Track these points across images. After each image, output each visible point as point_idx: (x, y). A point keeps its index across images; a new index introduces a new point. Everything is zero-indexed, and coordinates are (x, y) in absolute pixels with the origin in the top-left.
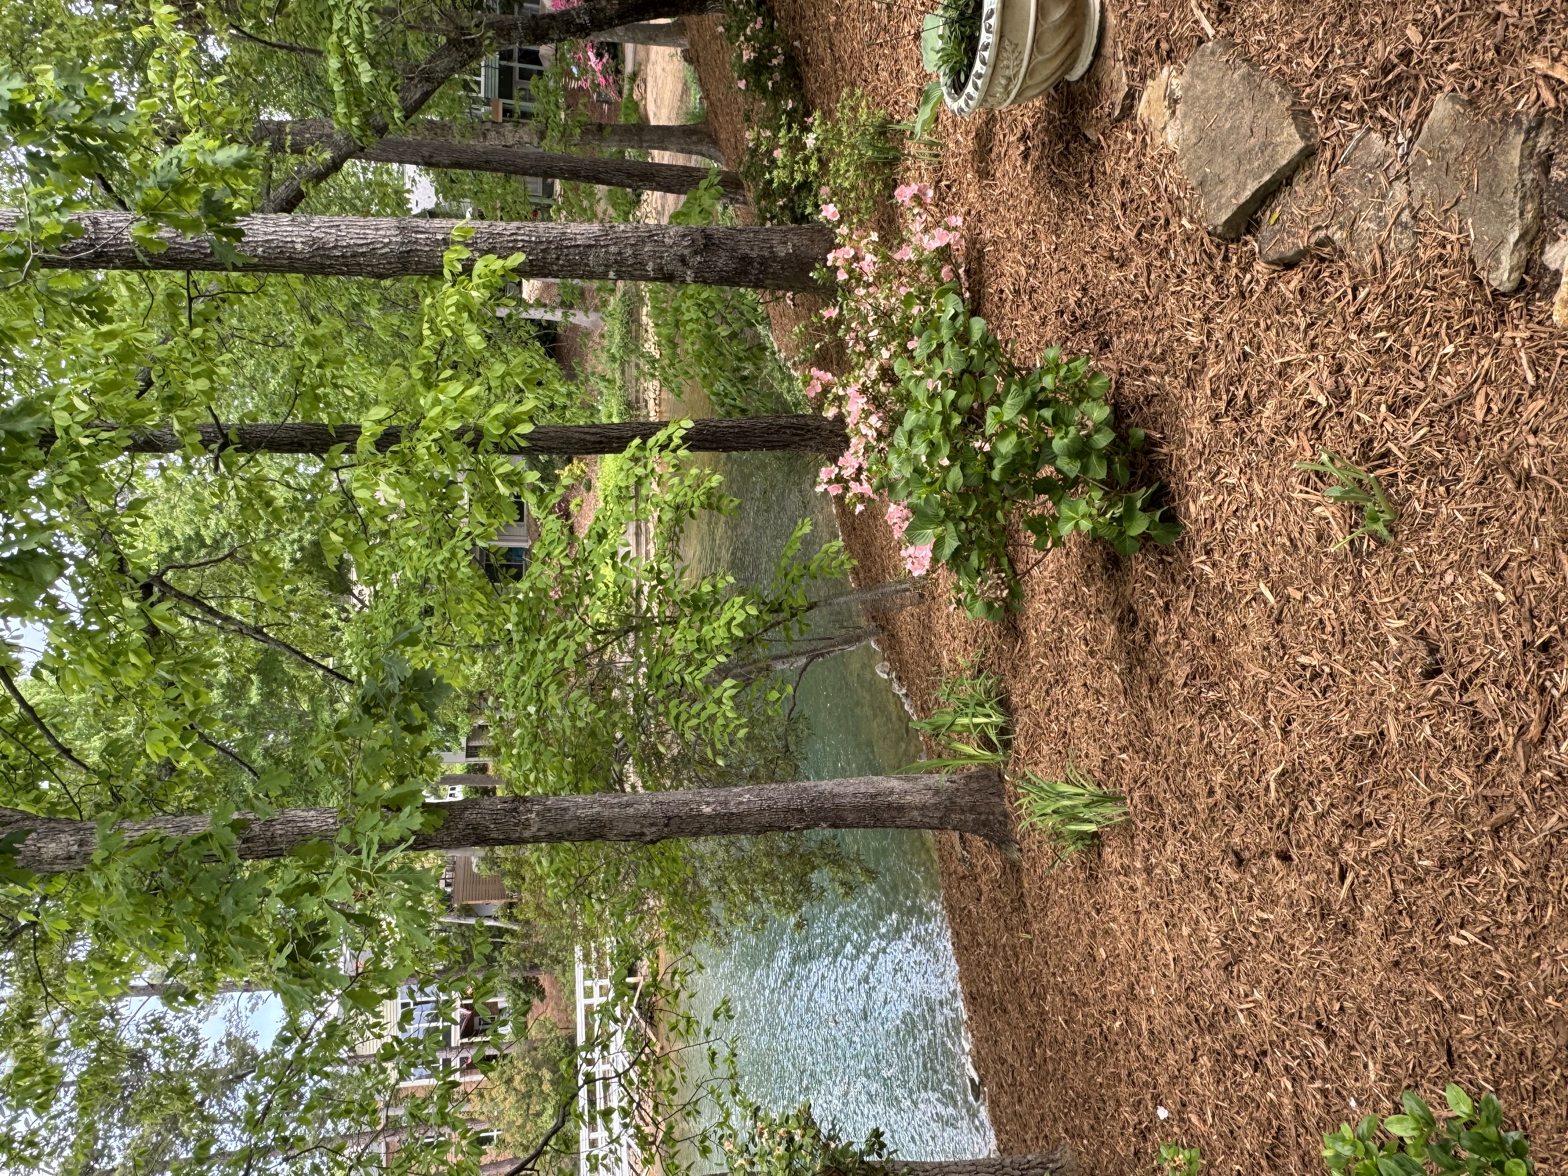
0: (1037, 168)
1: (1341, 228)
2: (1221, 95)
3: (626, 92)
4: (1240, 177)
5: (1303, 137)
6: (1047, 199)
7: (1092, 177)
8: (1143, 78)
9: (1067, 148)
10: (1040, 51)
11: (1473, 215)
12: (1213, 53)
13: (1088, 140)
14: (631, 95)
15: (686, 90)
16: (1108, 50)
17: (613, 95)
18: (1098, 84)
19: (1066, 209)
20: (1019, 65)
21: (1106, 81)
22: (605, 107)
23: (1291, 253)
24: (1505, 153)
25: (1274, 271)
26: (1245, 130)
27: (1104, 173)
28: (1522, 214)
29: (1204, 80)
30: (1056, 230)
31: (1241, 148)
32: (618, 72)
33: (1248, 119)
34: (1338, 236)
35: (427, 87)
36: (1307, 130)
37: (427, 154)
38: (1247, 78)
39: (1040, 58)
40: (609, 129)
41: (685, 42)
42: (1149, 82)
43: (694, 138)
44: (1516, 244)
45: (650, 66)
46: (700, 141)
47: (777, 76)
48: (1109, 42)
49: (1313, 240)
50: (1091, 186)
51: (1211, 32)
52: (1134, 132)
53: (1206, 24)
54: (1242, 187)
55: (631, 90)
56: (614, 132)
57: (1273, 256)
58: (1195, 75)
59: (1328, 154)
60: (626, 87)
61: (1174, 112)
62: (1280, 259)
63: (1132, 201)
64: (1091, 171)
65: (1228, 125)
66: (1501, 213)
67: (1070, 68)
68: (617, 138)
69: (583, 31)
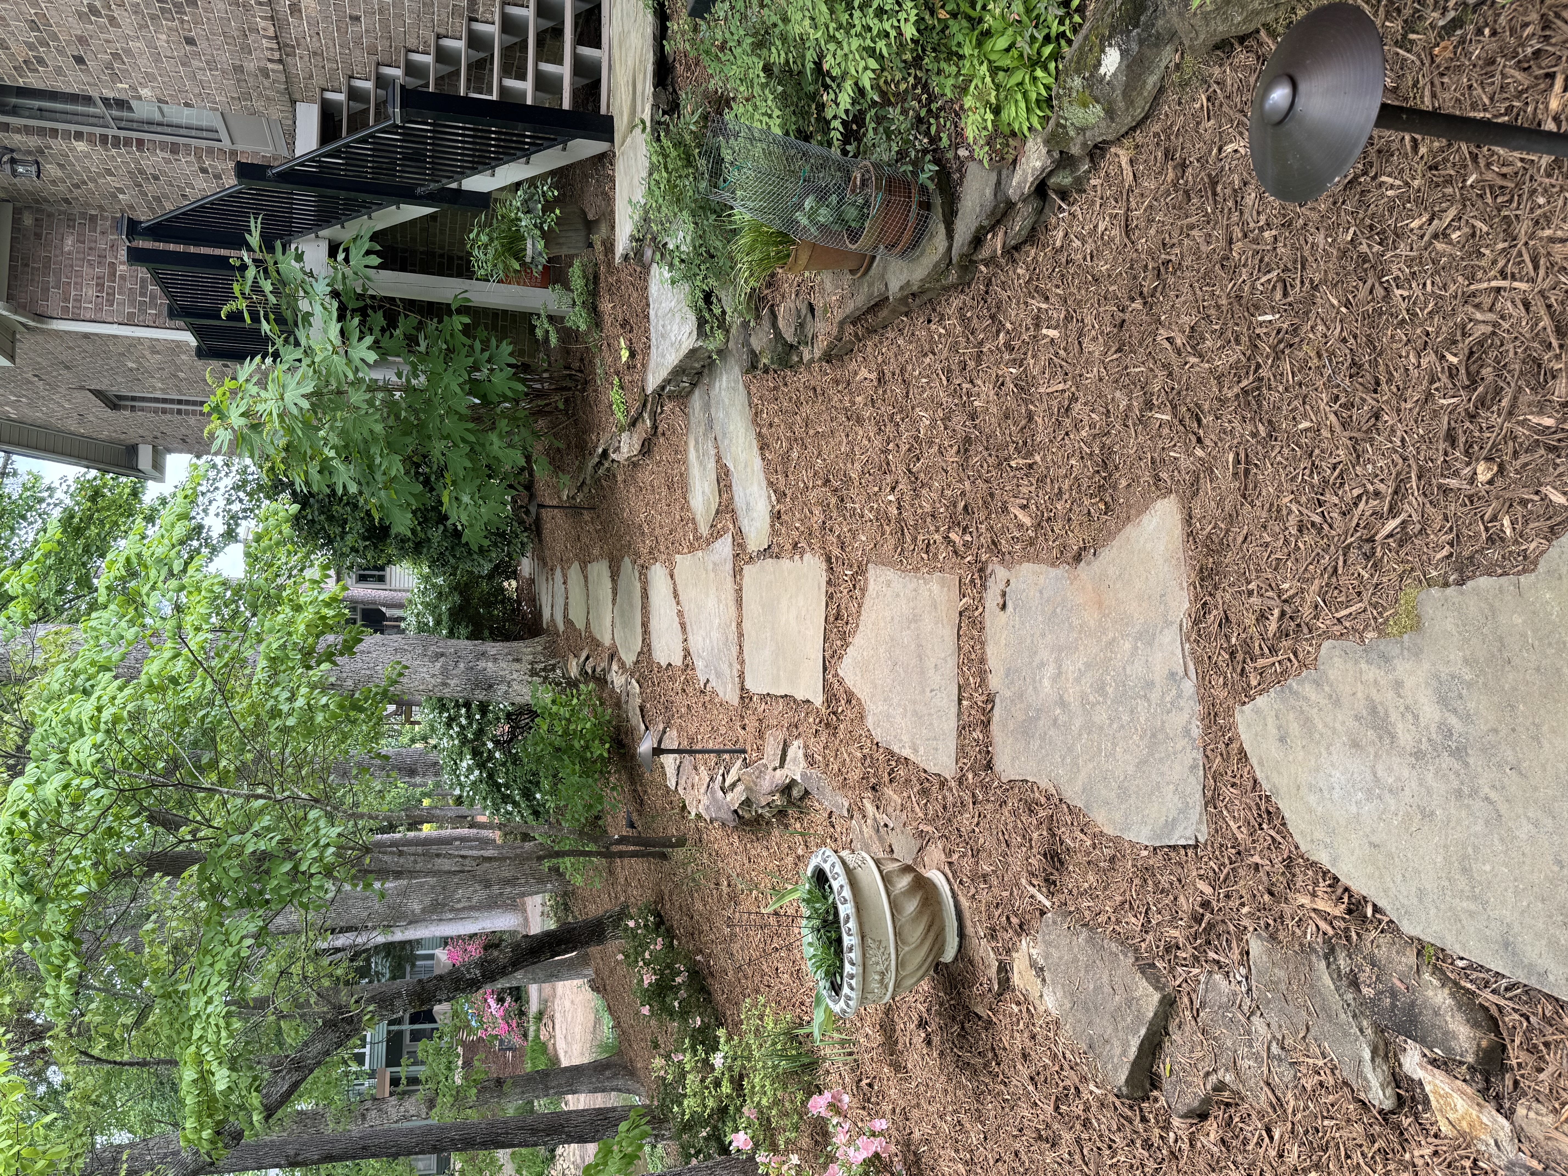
0: (942, 1054)
1: (1227, 1070)
2: (1075, 960)
3: (531, 1034)
4: (1121, 1034)
5: (1156, 988)
6: (960, 1085)
7: (996, 1055)
8: (1008, 951)
9: (963, 1028)
10: (904, 943)
11: (1326, 1039)
12: (1055, 922)
13: (980, 1018)
14: (537, 1037)
15: (597, 1021)
16: (970, 930)
17: (517, 1041)
18: (971, 962)
19: (982, 1093)
20: (888, 959)
21: (977, 958)
22: (509, 1054)
23: (1196, 1104)
24: (1319, 978)
25: (1192, 1125)
26: (1107, 989)
27: (1005, 1049)
28: (1361, 1031)
29: (1057, 947)
30: (979, 1118)
31: (1111, 1006)
32: (522, 1013)
33: (1105, 979)
34: (1228, 1078)
35: (296, 1076)
36: (1158, 981)
37: (292, 1153)
38: (1090, 940)
39: (907, 949)
40: (509, 1082)
41: (590, 972)
42: (1015, 955)
43: (608, 1073)
44: (1373, 1060)
45: (557, 1002)
46: (615, 1076)
47: (683, 994)
48: (968, 924)
49: (1209, 1087)
50: (998, 1064)
51: (1048, 904)
52: (1018, 1004)
53: (1040, 897)
54: (1126, 1045)
55: (538, 1030)
56: (515, 1084)
57: (1183, 1110)
58: (1048, 944)
59: (1186, 1000)
60: (532, 1029)
61: (1044, 980)
62: (1190, 1111)
63: (1038, 1074)
64: (993, 1049)
65: (1091, 987)
66: (1346, 1034)
67: (941, 951)
68: (518, 1090)
69: (474, 985)
